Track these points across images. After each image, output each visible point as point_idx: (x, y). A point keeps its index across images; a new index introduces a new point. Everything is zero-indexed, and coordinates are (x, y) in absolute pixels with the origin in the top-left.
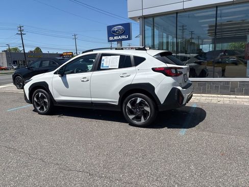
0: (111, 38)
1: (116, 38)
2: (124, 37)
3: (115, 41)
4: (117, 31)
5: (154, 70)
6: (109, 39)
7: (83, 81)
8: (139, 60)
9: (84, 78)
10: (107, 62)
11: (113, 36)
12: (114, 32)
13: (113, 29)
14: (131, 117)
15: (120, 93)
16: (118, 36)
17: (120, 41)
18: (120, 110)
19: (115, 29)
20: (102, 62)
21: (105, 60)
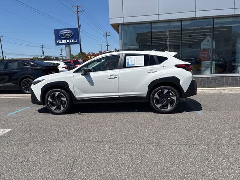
0: (59, 42)
1: (64, 41)
2: (73, 41)
3: (63, 44)
4: (65, 34)
5: (177, 66)
6: (56, 42)
7: (110, 78)
8: (162, 59)
9: (111, 76)
10: (132, 61)
11: (62, 40)
12: (62, 35)
13: (61, 33)
14: (159, 106)
15: (149, 86)
16: (66, 39)
17: (68, 45)
18: (147, 101)
19: (64, 32)
20: (127, 61)
21: (130, 59)
